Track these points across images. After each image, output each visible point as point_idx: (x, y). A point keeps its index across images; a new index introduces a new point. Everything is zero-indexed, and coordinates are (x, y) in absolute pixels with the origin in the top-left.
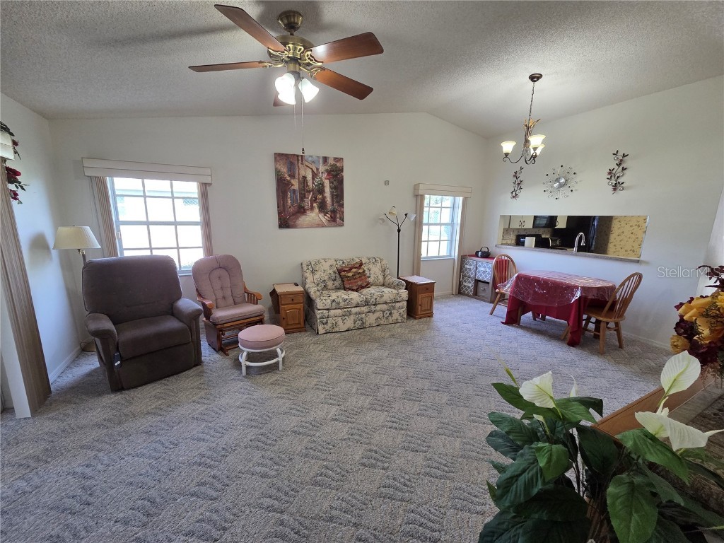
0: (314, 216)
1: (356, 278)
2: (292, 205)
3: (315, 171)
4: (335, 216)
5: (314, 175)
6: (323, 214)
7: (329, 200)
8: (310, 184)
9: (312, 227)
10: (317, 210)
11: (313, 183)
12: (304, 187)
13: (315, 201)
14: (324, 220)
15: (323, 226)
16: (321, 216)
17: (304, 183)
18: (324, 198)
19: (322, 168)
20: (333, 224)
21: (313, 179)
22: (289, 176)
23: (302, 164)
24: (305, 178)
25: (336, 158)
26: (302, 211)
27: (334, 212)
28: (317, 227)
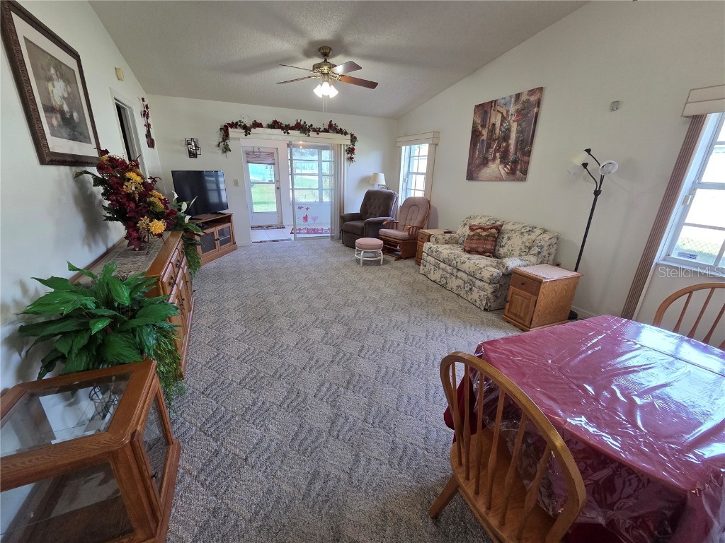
0: (496, 168)
1: (487, 240)
2: (479, 156)
3: (505, 114)
4: (516, 166)
5: (503, 119)
6: (503, 166)
7: (512, 148)
8: (497, 131)
9: (490, 180)
10: (498, 161)
11: (500, 129)
12: (491, 136)
13: (498, 150)
14: (502, 172)
15: (501, 179)
16: (501, 167)
17: (492, 131)
18: (508, 145)
19: (512, 109)
20: (512, 177)
21: (501, 124)
22: (481, 126)
23: (494, 110)
24: (494, 125)
25: (531, 91)
26: (485, 162)
27: (515, 162)
28: (495, 180)
